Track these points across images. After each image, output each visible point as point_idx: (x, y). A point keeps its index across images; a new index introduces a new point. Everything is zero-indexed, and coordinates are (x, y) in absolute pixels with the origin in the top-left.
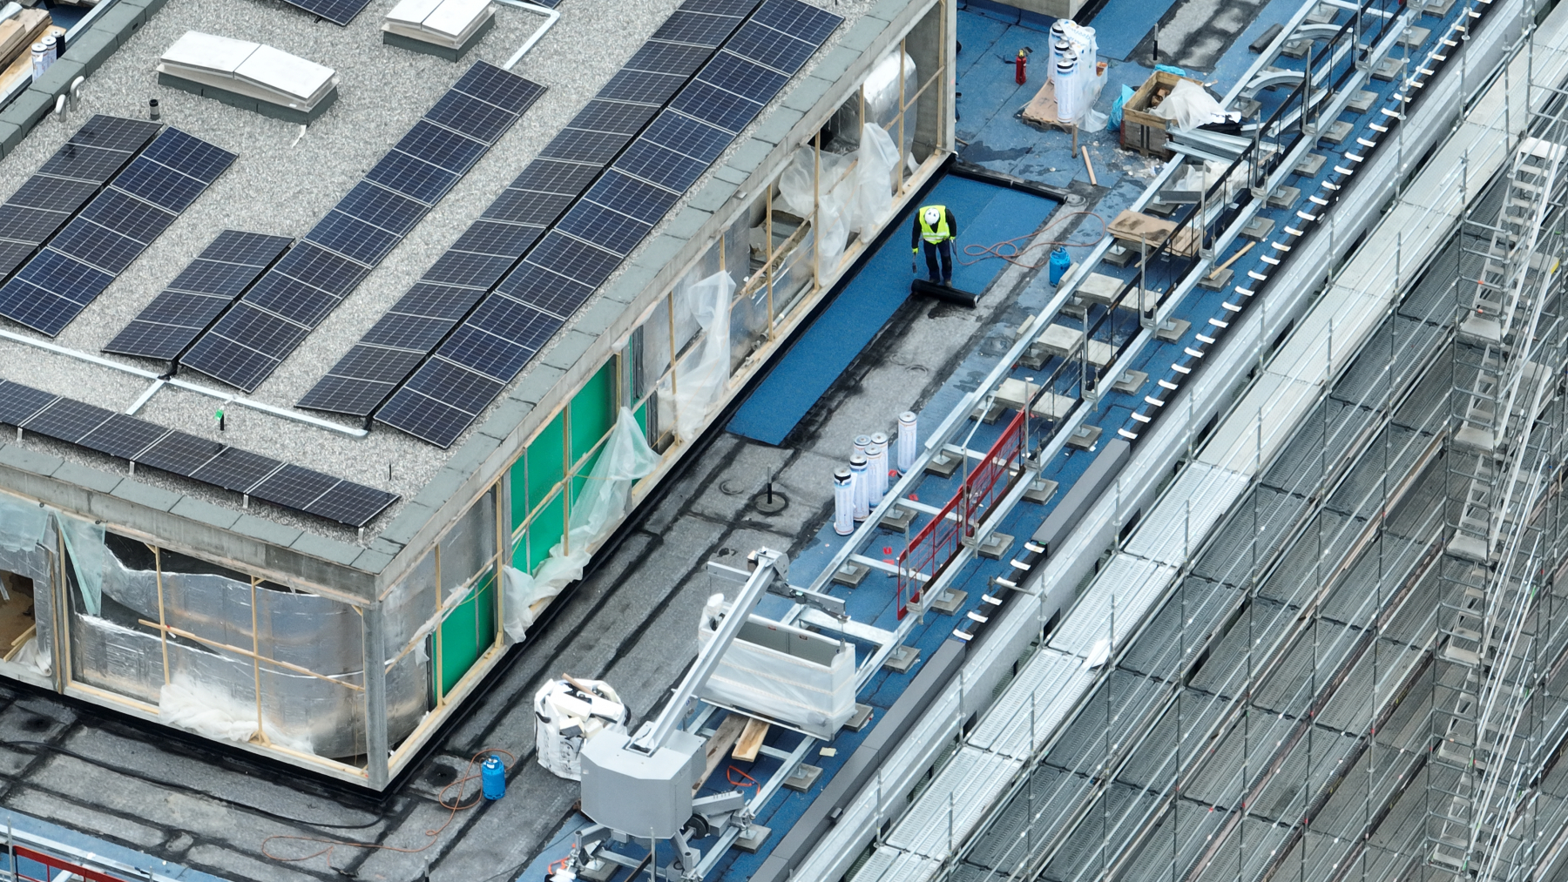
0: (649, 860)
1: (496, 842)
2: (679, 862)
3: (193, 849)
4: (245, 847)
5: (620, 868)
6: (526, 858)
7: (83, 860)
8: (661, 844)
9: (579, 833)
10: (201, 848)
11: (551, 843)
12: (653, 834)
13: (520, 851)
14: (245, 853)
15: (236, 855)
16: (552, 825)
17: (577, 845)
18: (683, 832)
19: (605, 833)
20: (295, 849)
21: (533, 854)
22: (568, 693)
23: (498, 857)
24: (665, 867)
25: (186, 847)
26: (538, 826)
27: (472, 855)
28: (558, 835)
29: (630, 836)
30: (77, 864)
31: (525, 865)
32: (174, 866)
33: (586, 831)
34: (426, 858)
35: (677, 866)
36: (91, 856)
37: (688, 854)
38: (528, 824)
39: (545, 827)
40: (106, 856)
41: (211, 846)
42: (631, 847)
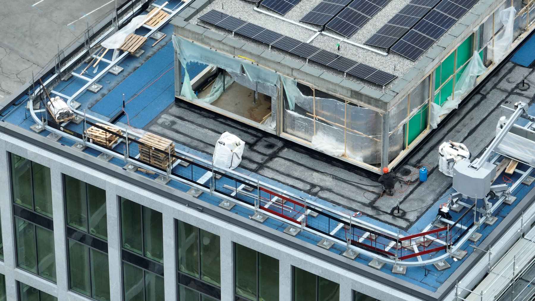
0: (474, 205)
1: (423, 196)
2: (484, 207)
3: (320, 192)
4: (338, 192)
5: (464, 207)
6: (432, 202)
7: (283, 193)
8: (479, 200)
9: (451, 195)
10: (323, 192)
11: (442, 197)
12: (476, 197)
13: (431, 200)
14: (337, 194)
15: (334, 195)
16: (442, 192)
17: (450, 199)
18: (487, 197)
19: (460, 195)
20: (354, 194)
21: (435, 201)
22: (450, 147)
23: (423, 201)
24: (480, 208)
25: (318, 191)
26: (437, 191)
27: (414, 200)
28: (444, 195)
29: (469, 197)
30: (280, 194)
31: (432, 204)
32: (313, 197)
33: (454, 194)
34: (399, 200)
35: (484, 208)
36: (285, 192)
37: (488, 204)
38: (434, 191)
39: (440, 192)
40: (290, 192)
41: (326, 191)
42: (469, 201)
